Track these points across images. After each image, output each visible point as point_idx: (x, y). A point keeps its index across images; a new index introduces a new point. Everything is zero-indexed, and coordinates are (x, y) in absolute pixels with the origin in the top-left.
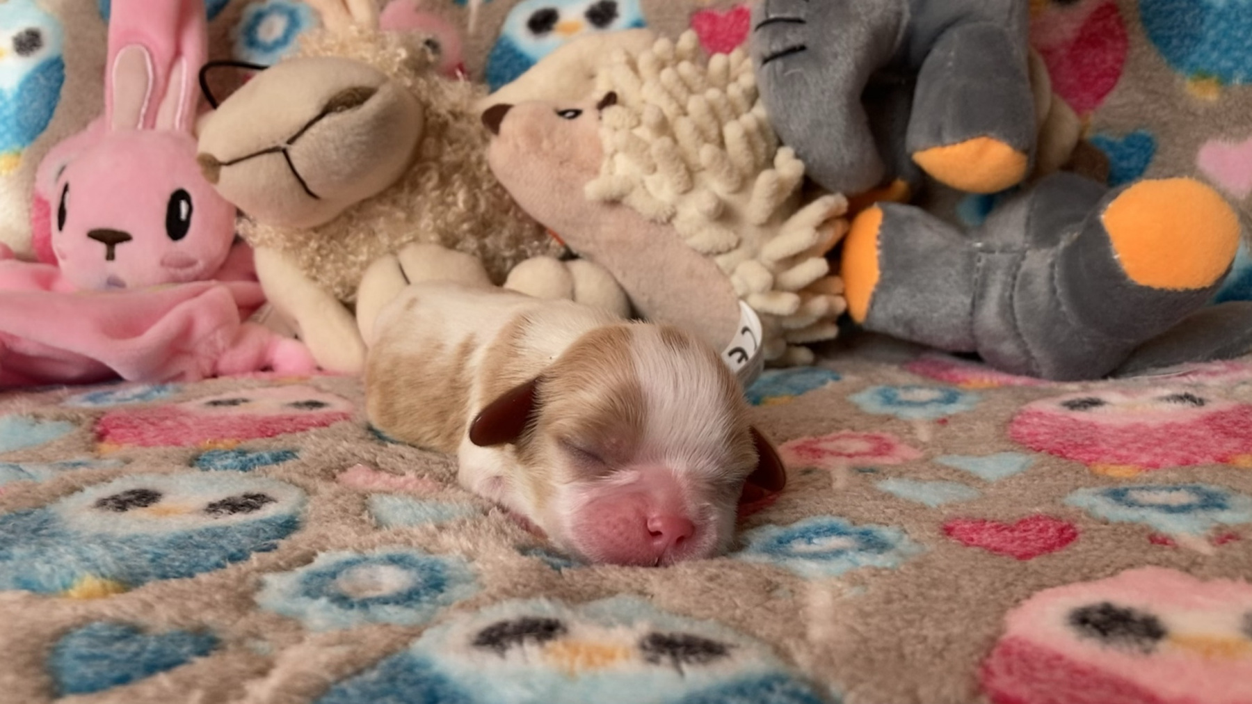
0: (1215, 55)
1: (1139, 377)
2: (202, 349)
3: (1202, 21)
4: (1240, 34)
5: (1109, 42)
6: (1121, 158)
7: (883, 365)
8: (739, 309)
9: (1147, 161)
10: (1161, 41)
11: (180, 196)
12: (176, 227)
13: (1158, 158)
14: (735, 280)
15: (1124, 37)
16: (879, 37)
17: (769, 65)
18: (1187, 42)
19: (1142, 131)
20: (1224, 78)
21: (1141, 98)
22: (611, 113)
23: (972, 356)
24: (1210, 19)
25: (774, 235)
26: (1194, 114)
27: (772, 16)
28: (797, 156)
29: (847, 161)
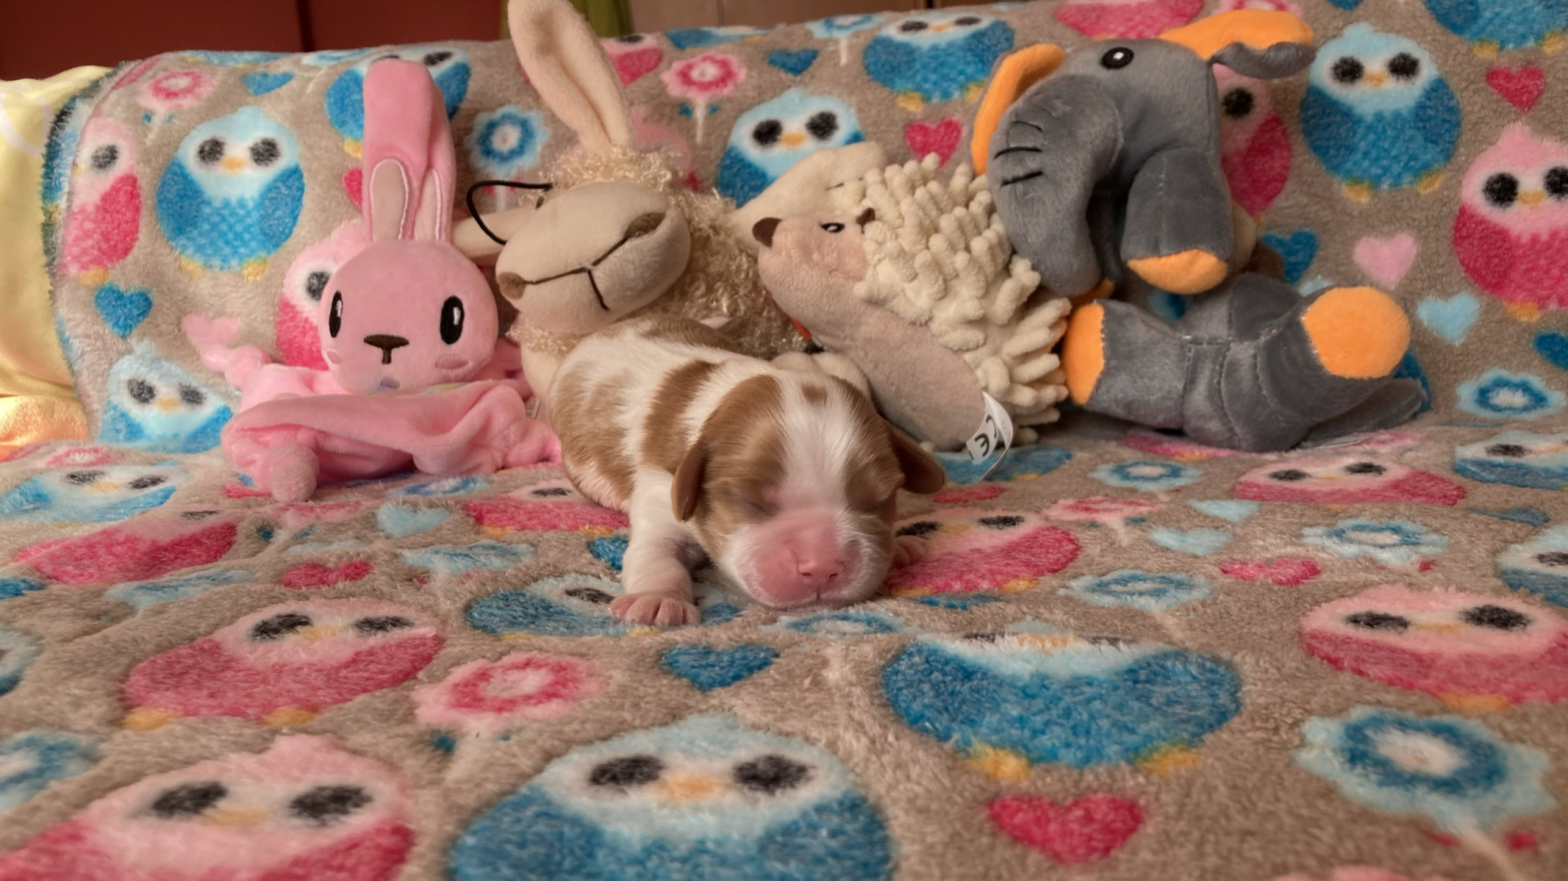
0: (1366, 164)
1: (1322, 447)
2: (497, 443)
3: (1355, 133)
4: (1386, 145)
5: (1277, 152)
6: (1289, 254)
7: (1102, 442)
8: (983, 399)
9: (1311, 256)
10: (1320, 150)
11: (452, 303)
12: (450, 332)
13: (1321, 253)
14: (979, 373)
15: (1289, 148)
16: (1100, 159)
17: (1009, 187)
18: (1342, 152)
19: (1307, 230)
20: (1375, 182)
21: (1305, 200)
22: (872, 228)
23: (1176, 432)
24: (1361, 131)
25: (1012, 334)
26: (1350, 215)
27: (1013, 145)
28: (1034, 268)
29: (1075, 268)
